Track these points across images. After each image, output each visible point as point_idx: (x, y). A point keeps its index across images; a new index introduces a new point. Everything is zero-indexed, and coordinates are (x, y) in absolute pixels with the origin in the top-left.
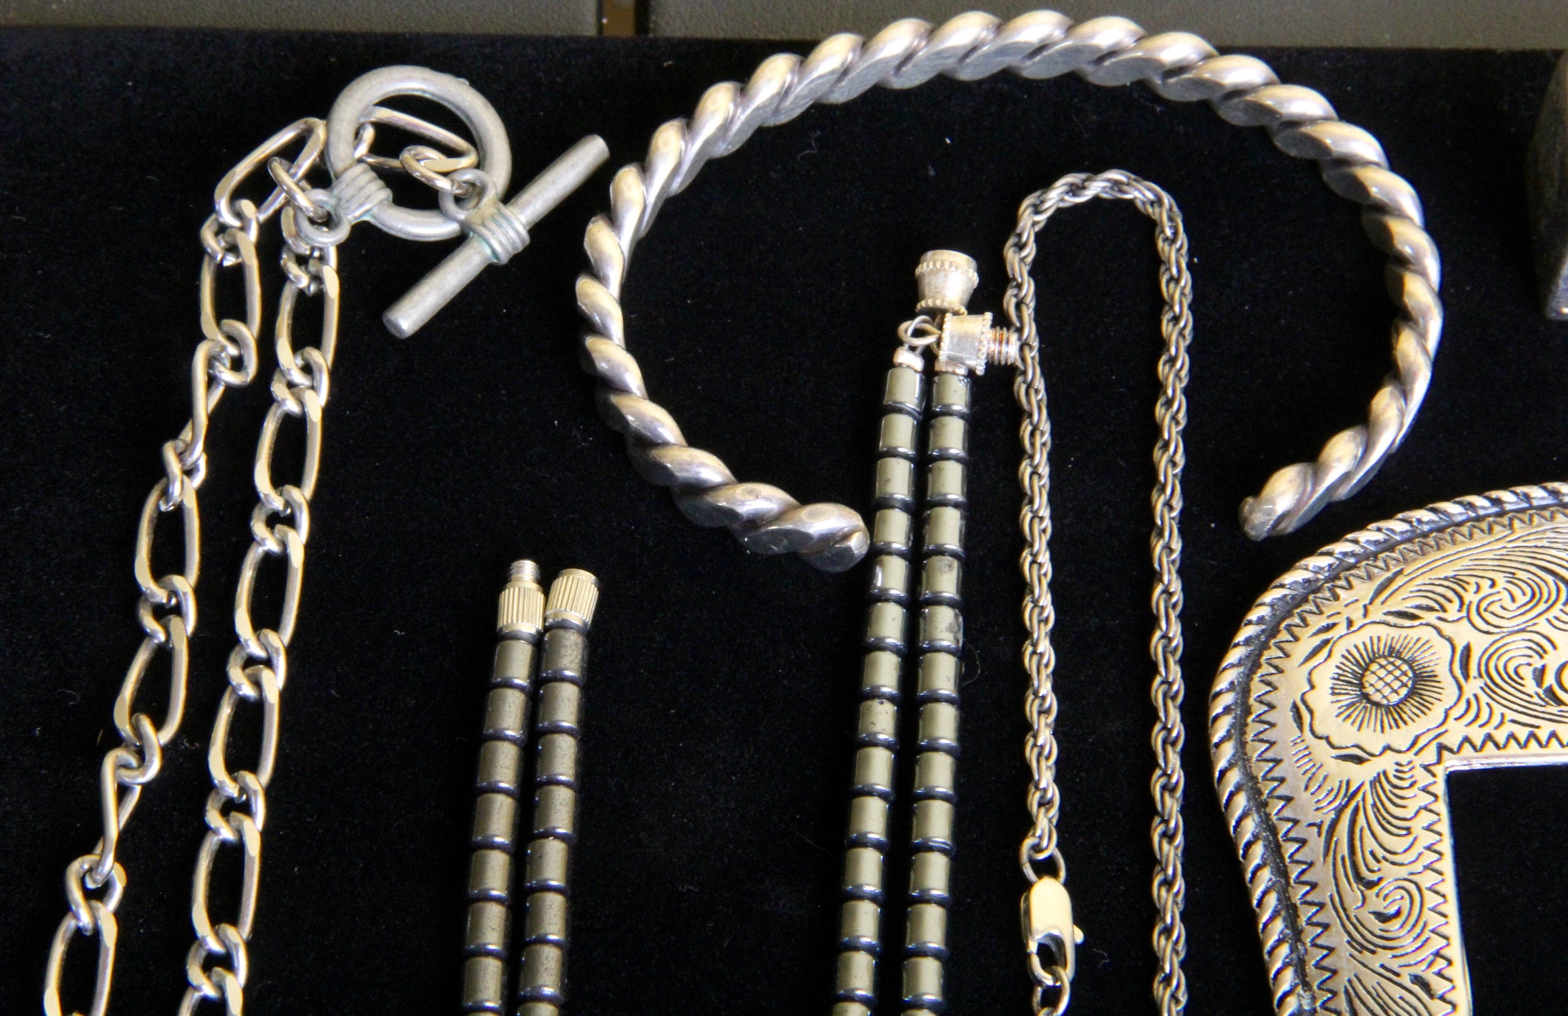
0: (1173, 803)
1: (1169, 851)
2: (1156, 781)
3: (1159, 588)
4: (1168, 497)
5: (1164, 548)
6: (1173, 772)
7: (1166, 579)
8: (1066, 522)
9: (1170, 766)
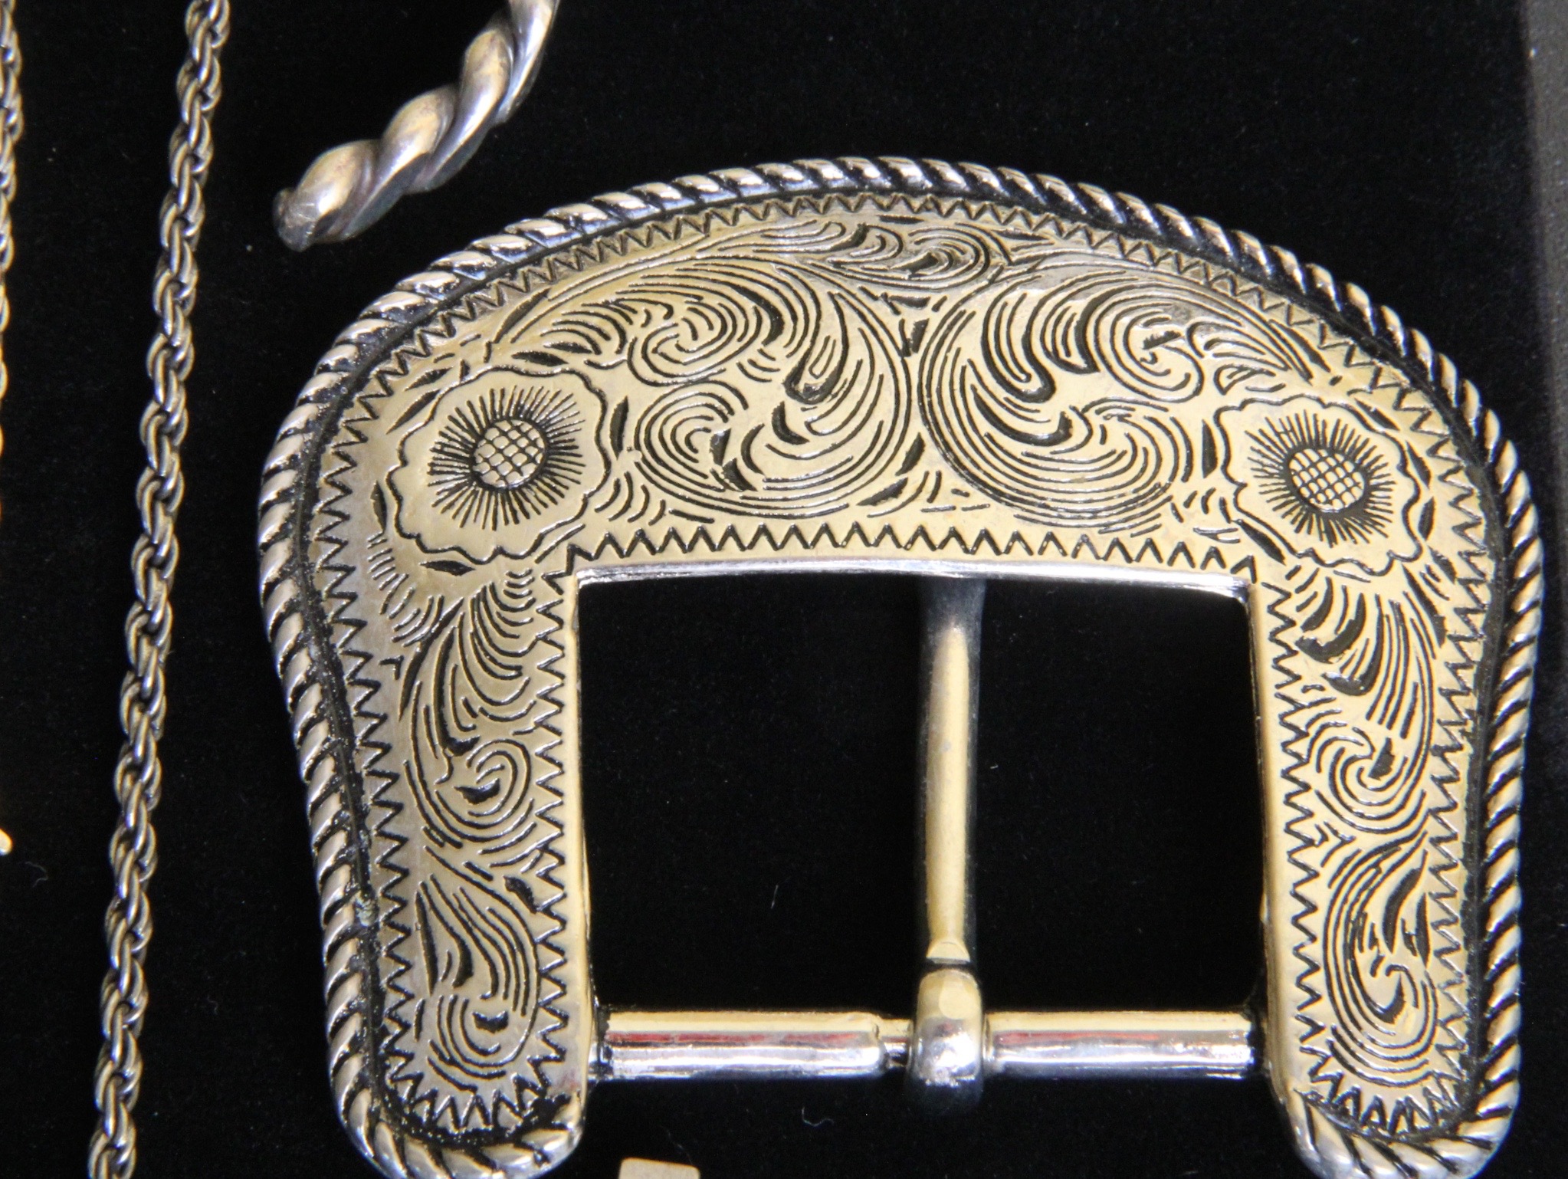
0: (151, 654)
1: (140, 723)
2: (133, 621)
3: (159, 341)
4: (182, 208)
5: (171, 281)
6: (156, 607)
7: (169, 327)
8: (38, 241)
9: (152, 599)
